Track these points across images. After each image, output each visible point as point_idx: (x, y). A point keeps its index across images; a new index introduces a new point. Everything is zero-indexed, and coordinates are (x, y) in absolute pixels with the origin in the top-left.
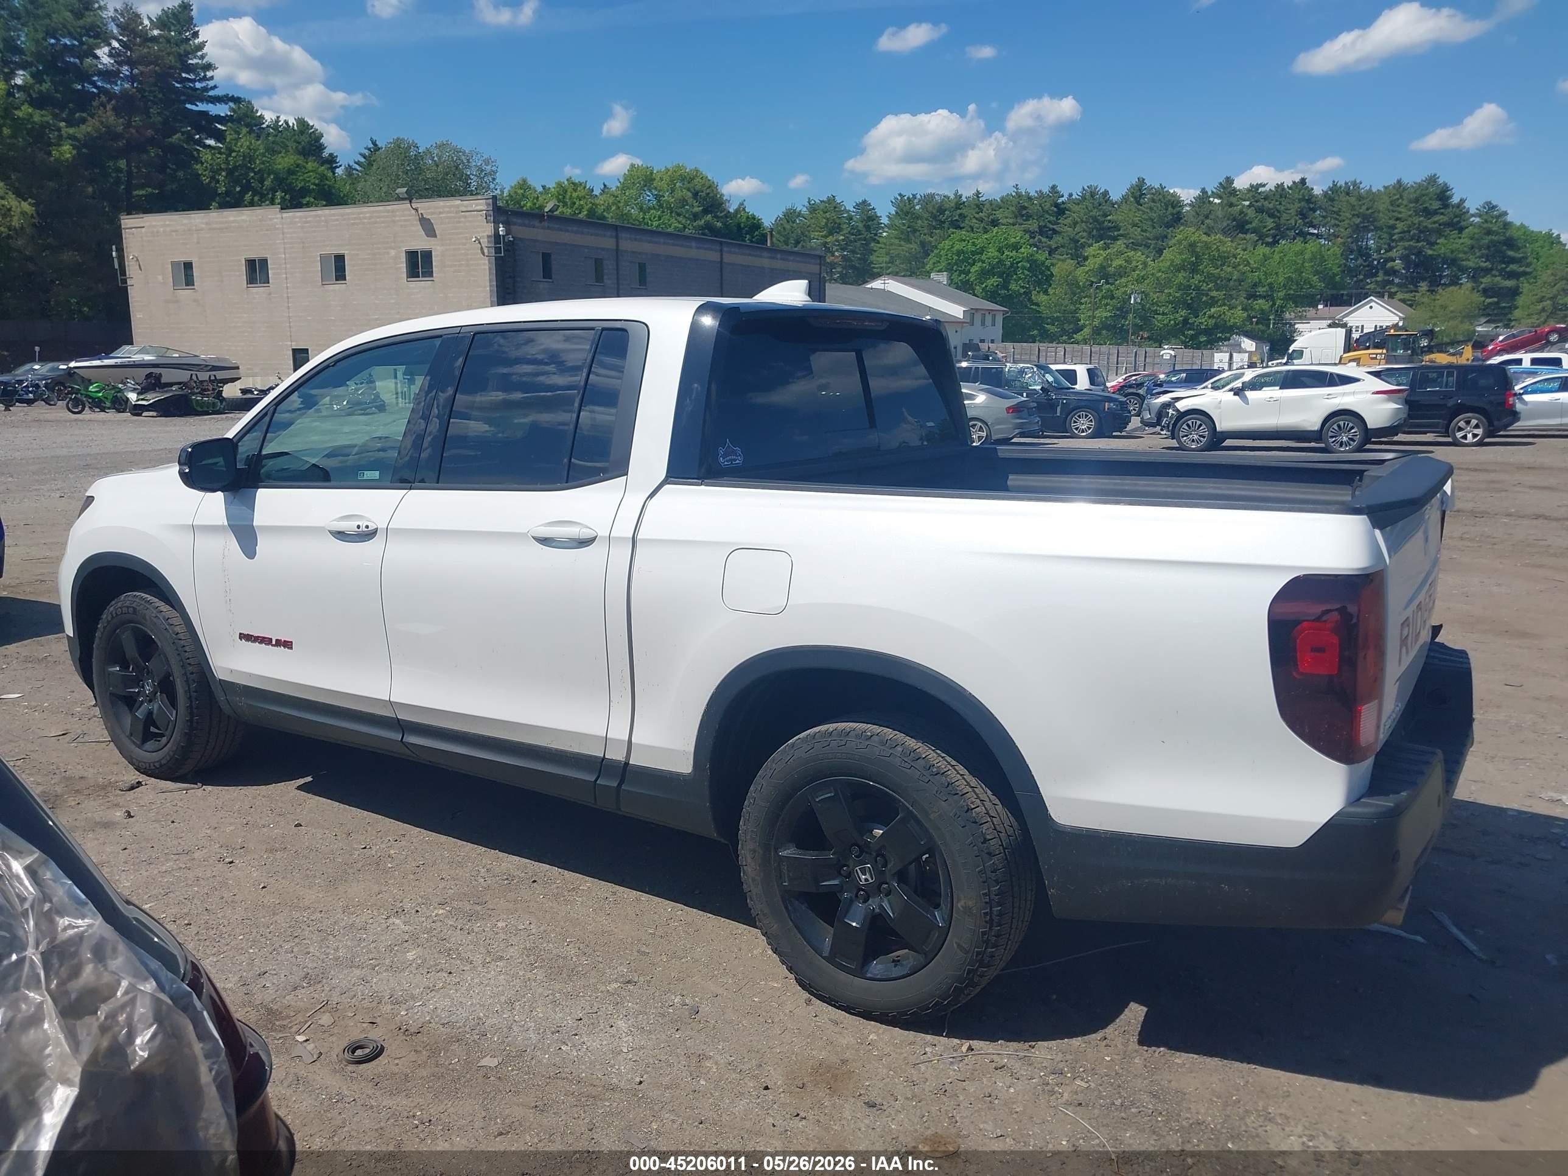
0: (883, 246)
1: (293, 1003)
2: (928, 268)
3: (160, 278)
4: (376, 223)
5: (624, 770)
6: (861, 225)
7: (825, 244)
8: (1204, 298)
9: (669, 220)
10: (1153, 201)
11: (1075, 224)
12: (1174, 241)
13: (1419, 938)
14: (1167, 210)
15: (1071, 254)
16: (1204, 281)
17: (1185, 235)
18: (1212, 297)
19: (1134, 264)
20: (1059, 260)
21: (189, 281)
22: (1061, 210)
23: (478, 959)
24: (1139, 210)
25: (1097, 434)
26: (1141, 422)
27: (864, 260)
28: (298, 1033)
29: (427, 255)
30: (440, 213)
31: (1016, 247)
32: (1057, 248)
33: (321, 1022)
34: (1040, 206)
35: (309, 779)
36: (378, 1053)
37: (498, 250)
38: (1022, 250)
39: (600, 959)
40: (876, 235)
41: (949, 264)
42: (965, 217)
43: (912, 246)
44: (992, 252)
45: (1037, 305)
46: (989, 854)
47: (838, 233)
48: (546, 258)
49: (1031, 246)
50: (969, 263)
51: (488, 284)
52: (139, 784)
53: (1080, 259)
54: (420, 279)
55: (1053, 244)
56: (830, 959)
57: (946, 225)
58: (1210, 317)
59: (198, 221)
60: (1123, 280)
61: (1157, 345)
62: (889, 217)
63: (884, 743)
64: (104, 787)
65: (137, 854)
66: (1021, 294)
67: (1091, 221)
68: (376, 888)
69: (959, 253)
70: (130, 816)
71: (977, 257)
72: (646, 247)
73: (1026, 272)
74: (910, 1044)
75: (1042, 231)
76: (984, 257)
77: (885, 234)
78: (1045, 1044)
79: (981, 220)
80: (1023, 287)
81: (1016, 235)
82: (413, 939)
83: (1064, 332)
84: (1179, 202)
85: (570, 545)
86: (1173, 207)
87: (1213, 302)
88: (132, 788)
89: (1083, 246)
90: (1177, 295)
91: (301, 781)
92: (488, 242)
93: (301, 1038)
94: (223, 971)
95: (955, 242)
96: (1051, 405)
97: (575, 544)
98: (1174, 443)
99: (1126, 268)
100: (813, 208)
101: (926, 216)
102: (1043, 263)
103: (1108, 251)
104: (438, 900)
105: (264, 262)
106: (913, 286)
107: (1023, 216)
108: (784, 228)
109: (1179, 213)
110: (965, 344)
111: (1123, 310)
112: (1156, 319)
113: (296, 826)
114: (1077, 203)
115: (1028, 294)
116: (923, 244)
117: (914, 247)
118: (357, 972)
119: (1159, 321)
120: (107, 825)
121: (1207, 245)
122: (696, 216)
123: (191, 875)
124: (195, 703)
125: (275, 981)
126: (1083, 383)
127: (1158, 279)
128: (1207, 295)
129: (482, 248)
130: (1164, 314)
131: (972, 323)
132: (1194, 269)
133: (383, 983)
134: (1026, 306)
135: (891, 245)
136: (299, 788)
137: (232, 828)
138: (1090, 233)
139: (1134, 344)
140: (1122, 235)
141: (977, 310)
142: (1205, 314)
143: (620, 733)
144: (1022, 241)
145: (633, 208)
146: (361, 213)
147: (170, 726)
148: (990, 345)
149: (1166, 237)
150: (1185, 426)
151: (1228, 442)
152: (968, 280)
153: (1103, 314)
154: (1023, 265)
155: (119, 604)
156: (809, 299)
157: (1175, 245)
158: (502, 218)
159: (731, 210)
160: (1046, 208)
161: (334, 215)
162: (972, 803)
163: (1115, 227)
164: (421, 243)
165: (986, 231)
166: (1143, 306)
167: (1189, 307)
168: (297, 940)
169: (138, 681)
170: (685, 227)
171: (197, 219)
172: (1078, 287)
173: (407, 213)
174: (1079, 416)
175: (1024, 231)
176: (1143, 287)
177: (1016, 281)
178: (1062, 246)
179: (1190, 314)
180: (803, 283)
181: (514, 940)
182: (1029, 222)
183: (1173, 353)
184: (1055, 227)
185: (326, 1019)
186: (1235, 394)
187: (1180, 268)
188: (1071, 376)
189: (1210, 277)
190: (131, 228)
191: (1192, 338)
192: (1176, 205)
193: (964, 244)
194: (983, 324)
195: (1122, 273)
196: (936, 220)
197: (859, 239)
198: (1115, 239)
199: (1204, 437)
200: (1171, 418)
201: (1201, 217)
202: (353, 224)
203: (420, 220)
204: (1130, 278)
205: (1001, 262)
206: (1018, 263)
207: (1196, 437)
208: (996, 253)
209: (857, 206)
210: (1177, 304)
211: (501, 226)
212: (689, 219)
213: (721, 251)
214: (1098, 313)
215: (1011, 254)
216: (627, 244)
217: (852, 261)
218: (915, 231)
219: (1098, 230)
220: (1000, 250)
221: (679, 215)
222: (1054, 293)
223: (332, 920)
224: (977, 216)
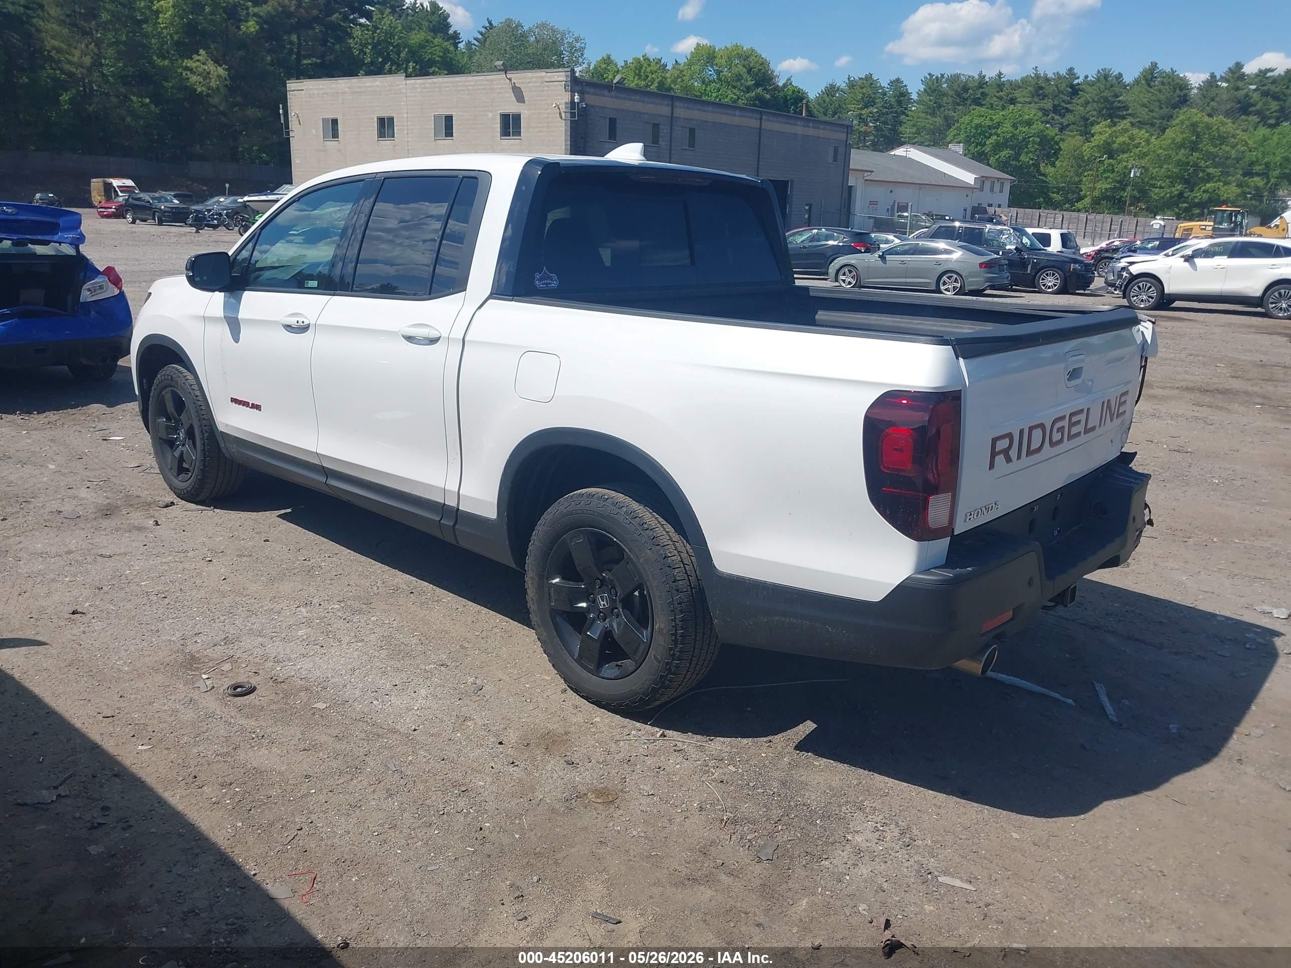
0: (911, 118)
1: (210, 654)
2: (948, 139)
3: (314, 131)
4: (478, 89)
5: (456, 514)
6: (893, 100)
7: (860, 115)
8: (1201, 175)
9: (726, 92)
10: (1163, 84)
11: (1087, 103)
12: (1177, 121)
13: (1070, 701)
14: (1174, 92)
15: (1080, 131)
16: (1202, 158)
17: (1188, 116)
18: (1209, 174)
19: (1137, 141)
20: (1069, 136)
21: (335, 135)
22: (1075, 91)
23: (346, 640)
24: (1149, 92)
25: (1063, 290)
26: (1105, 283)
27: (894, 130)
28: (205, 673)
29: (517, 118)
30: (529, 83)
31: (1029, 123)
32: (1068, 125)
33: (222, 668)
34: (1057, 86)
35: (289, 510)
36: (252, 690)
37: (573, 115)
38: (1034, 126)
39: (431, 648)
40: (906, 109)
41: (968, 136)
42: (987, 95)
43: (936, 120)
44: (1007, 127)
45: (1044, 175)
46: (677, 590)
47: (872, 106)
48: (613, 122)
49: (1042, 122)
50: (985, 137)
51: (564, 143)
52: (172, 504)
53: (1087, 134)
54: (511, 137)
55: (1065, 121)
56: (579, 661)
57: (969, 102)
58: (1204, 192)
59: (343, 85)
60: (1125, 156)
61: (1152, 215)
62: (918, 93)
63: (615, 504)
64: (149, 504)
65: (151, 550)
66: (1030, 166)
67: (1102, 101)
68: (300, 587)
69: (977, 126)
70: (157, 524)
71: (993, 131)
72: (697, 114)
73: (1036, 146)
74: (622, 727)
75: (1056, 109)
76: (999, 131)
77: (913, 108)
78: (722, 739)
79: (1001, 98)
80: (1032, 159)
81: (1031, 112)
82: (309, 623)
83: (1067, 201)
84: (1187, 85)
85: (423, 343)
86: (1181, 90)
87: (1209, 178)
88: (167, 506)
89: (1092, 124)
90: (1175, 170)
91: (283, 512)
92: (566, 108)
93: (204, 676)
94: (174, 629)
95: (976, 116)
96: (1023, 264)
97: (427, 342)
98: (1125, 302)
99: (1129, 144)
100: (852, 84)
101: (951, 93)
102: (1053, 138)
103: (1114, 128)
104: (338, 599)
105: (391, 120)
106: (931, 154)
107: (1039, 95)
108: (824, 101)
109: (1185, 95)
110: (973, 207)
111: (1123, 183)
112: (1153, 192)
113: (265, 541)
114: (1092, 84)
115: (1036, 166)
116: (946, 118)
117: (939, 120)
118: (260, 639)
119: (1155, 194)
120: (140, 529)
121: (1208, 127)
122: (748, 89)
123: (180, 567)
124: (207, 448)
125: (204, 639)
126: (1056, 246)
127: (1158, 156)
128: (1204, 171)
129: (560, 113)
130: (1161, 187)
131: (982, 189)
132: (1194, 148)
133: (274, 648)
134: (1034, 177)
135: (918, 118)
136: (279, 516)
137: (221, 538)
138: (1100, 112)
139: (1130, 213)
140: (1130, 115)
141: (987, 178)
142: (1200, 189)
143: (453, 486)
144: (1036, 118)
145: (697, 81)
146: (468, 81)
147: (193, 464)
148: (997, 209)
149: (1172, 117)
150: (1136, 288)
151: (1177, 304)
152: (984, 151)
153: (1103, 185)
154: (1033, 140)
155: (163, 373)
156: (644, 158)
157: (1178, 124)
158: (577, 88)
159: (780, 84)
160: (1062, 89)
161: (446, 83)
162: (670, 552)
163: (1123, 107)
164: (512, 108)
165: (1004, 108)
166: (1142, 180)
167: (1186, 182)
168: (230, 615)
169: (176, 430)
170: (739, 98)
171: (342, 84)
172: (1084, 161)
173: (503, 81)
174: (1047, 275)
175: (1040, 109)
176: (1144, 162)
177: (1027, 153)
178: (1073, 124)
179: (1186, 188)
180: (639, 146)
181: (378, 630)
182: (1045, 102)
183: (1162, 223)
184: (1068, 106)
185: (227, 667)
186: (1185, 261)
187: (1182, 146)
188: (1045, 239)
189: (1209, 156)
190: (294, 91)
191: (1186, 210)
192: (1184, 87)
193: (982, 119)
194: (992, 190)
195: (1125, 149)
196: (960, 98)
197: (891, 112)
198: (1123, 118)
199: (1152, 298)
200: (1124, 280)
201: (1208, 100)
202: (460, 90)
203: (513, 88)
204: (1132, 154)
205: (1014, 136)
206: (1029, 137)
207: (1145, 297)
208: (1011, 129)
209: (892, 83)
210: (1173, 179)
211: (576, 94)
212: (743, 91)
213: (761, 119)
214: (1099, 185)
215: (1024, 130)
216: (681, 112)
217: (883, 131)
218: (940, 106)
219: (1108, 109)
220: (1015, 126)
221: (734, 87)
222: (1061, 166)
223: (260, 604)
224: (996, 94)
